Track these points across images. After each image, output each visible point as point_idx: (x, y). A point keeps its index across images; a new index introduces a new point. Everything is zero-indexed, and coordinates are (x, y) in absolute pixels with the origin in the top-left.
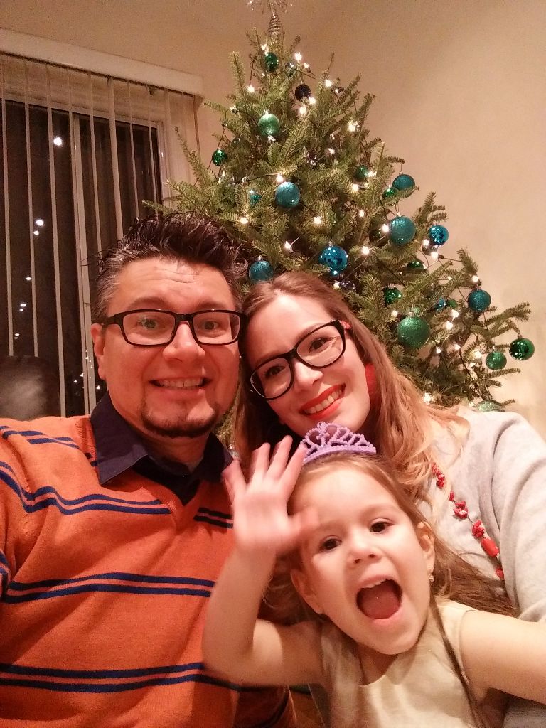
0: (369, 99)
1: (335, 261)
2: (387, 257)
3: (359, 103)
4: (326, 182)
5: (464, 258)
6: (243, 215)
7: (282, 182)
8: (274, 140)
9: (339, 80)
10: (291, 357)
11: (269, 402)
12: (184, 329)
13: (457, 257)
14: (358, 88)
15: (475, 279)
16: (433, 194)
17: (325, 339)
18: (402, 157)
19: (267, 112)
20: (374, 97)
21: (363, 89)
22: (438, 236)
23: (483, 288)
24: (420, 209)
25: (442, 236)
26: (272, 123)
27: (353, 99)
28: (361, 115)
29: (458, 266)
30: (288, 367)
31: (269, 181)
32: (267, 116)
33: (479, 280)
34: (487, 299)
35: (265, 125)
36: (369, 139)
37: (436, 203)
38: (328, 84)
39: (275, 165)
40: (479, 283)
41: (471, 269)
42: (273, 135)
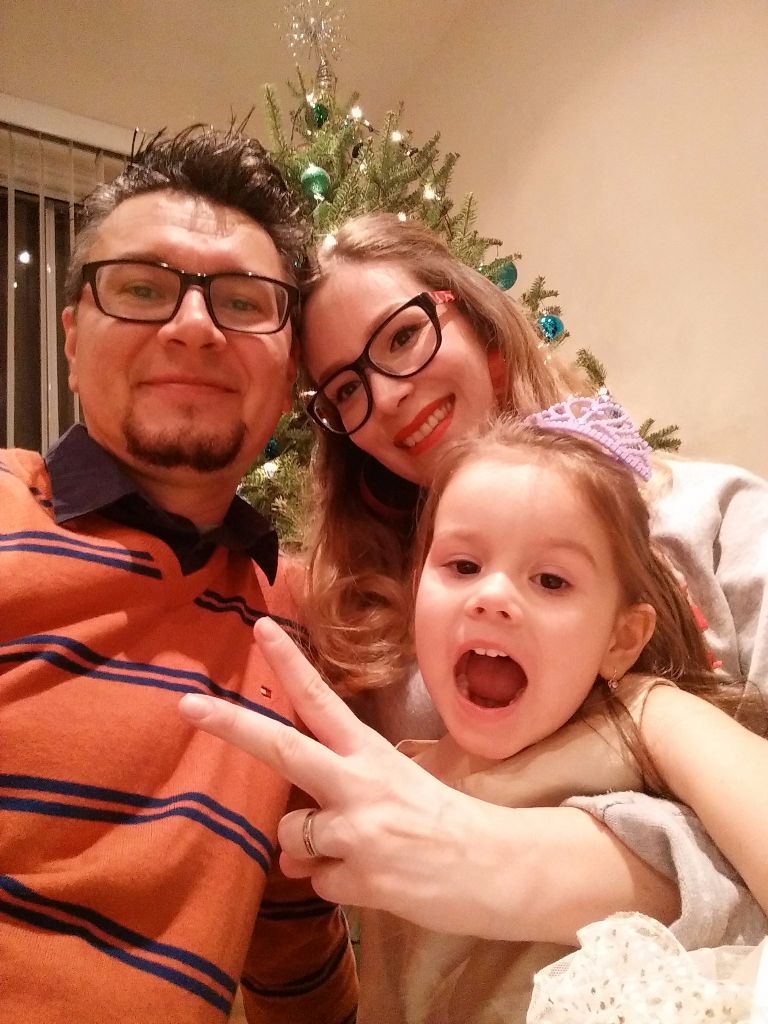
0: (451, 160)
3: (438, 166)
5: (588, 362)
8: (322, 199)
9: (410, 132)
10: (361, 366)
12: (194, 298)
14: (438, 146)
16: (541, 279)
18: (495, 237)
19: (312, 165)
20: (458, 156)
21: (444, 149)
24: (524, 296)
25: (556, 330)
26: (320, 178)
27: (430, 160)
28: (442, 179)
32: (313, 170)
35: (310, 180)
36: (452, 214)
37: (546, 288)
38: (397, 137)
39: (324, 226)
41: (596, 377)
42: (322, 194)
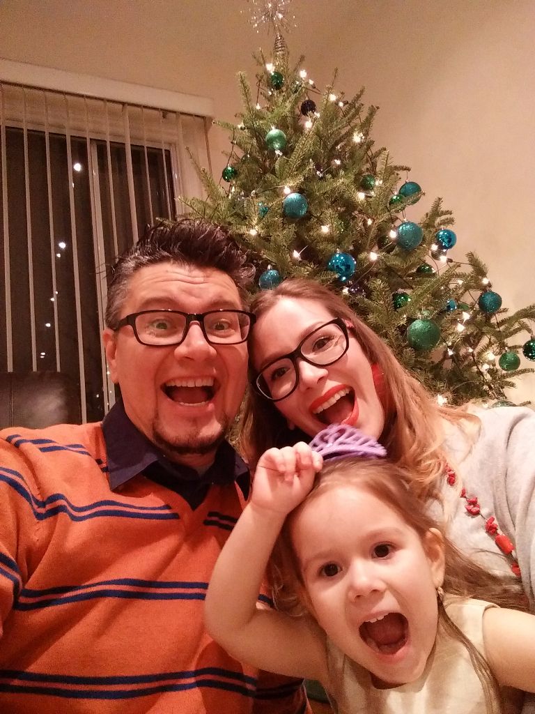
0: (373, 111)
1: (343, 268)
2: (395, 262)
3: (364, 115)
4: (333, 191)
5: (474, 262)
6: (252, 227)
7: (289, 194)
8: (281, 154)
9: (342, 93)
10: (295, 356)
11: (275, 403)
12: (195, 330)
13: (466, 260)
14: (361, 101)
15: (485, 281)
16: (440, 199)
17: (329, 338)
18: (408, 165)
19: (273, 128)
20: (378, 108)
21: (367, 102)
22: (446, 240)
23: (494, 289)
24: (427, 214)
25: (450, 240)
26: (280, 137)
27: (358, 111)
28: (365, 127)
29: (467, 269)
30: (292, 367)
31: (277, 193)
32: (274, 132)
33: (489, 283)
34: (498, 301)
35: (272, 140)
36: (374, 149)
37: (443, 207)
38: (333, 98)
39: (282, 178)
40: (490, 285)
41: (480, 271)
42: (281, 149)
